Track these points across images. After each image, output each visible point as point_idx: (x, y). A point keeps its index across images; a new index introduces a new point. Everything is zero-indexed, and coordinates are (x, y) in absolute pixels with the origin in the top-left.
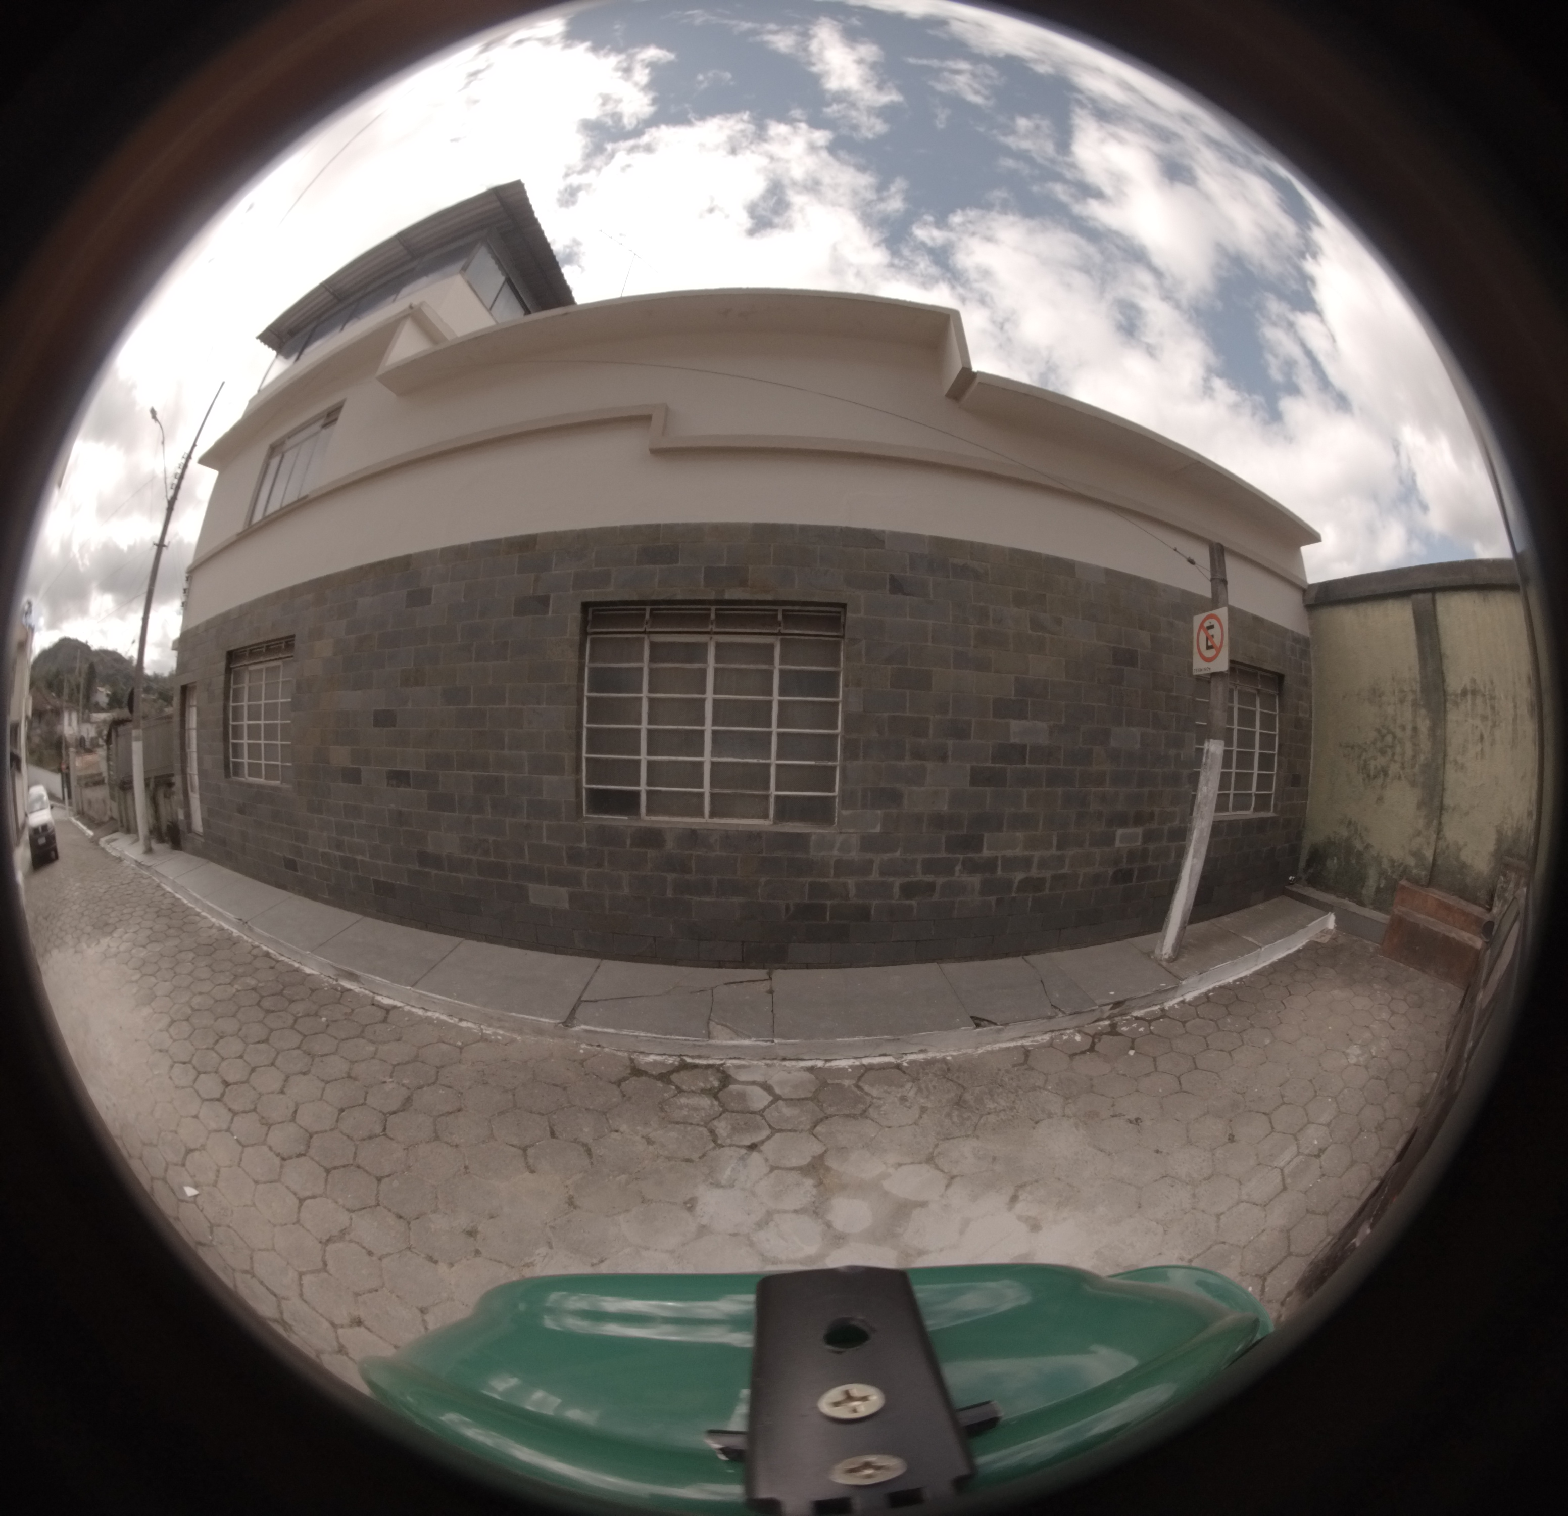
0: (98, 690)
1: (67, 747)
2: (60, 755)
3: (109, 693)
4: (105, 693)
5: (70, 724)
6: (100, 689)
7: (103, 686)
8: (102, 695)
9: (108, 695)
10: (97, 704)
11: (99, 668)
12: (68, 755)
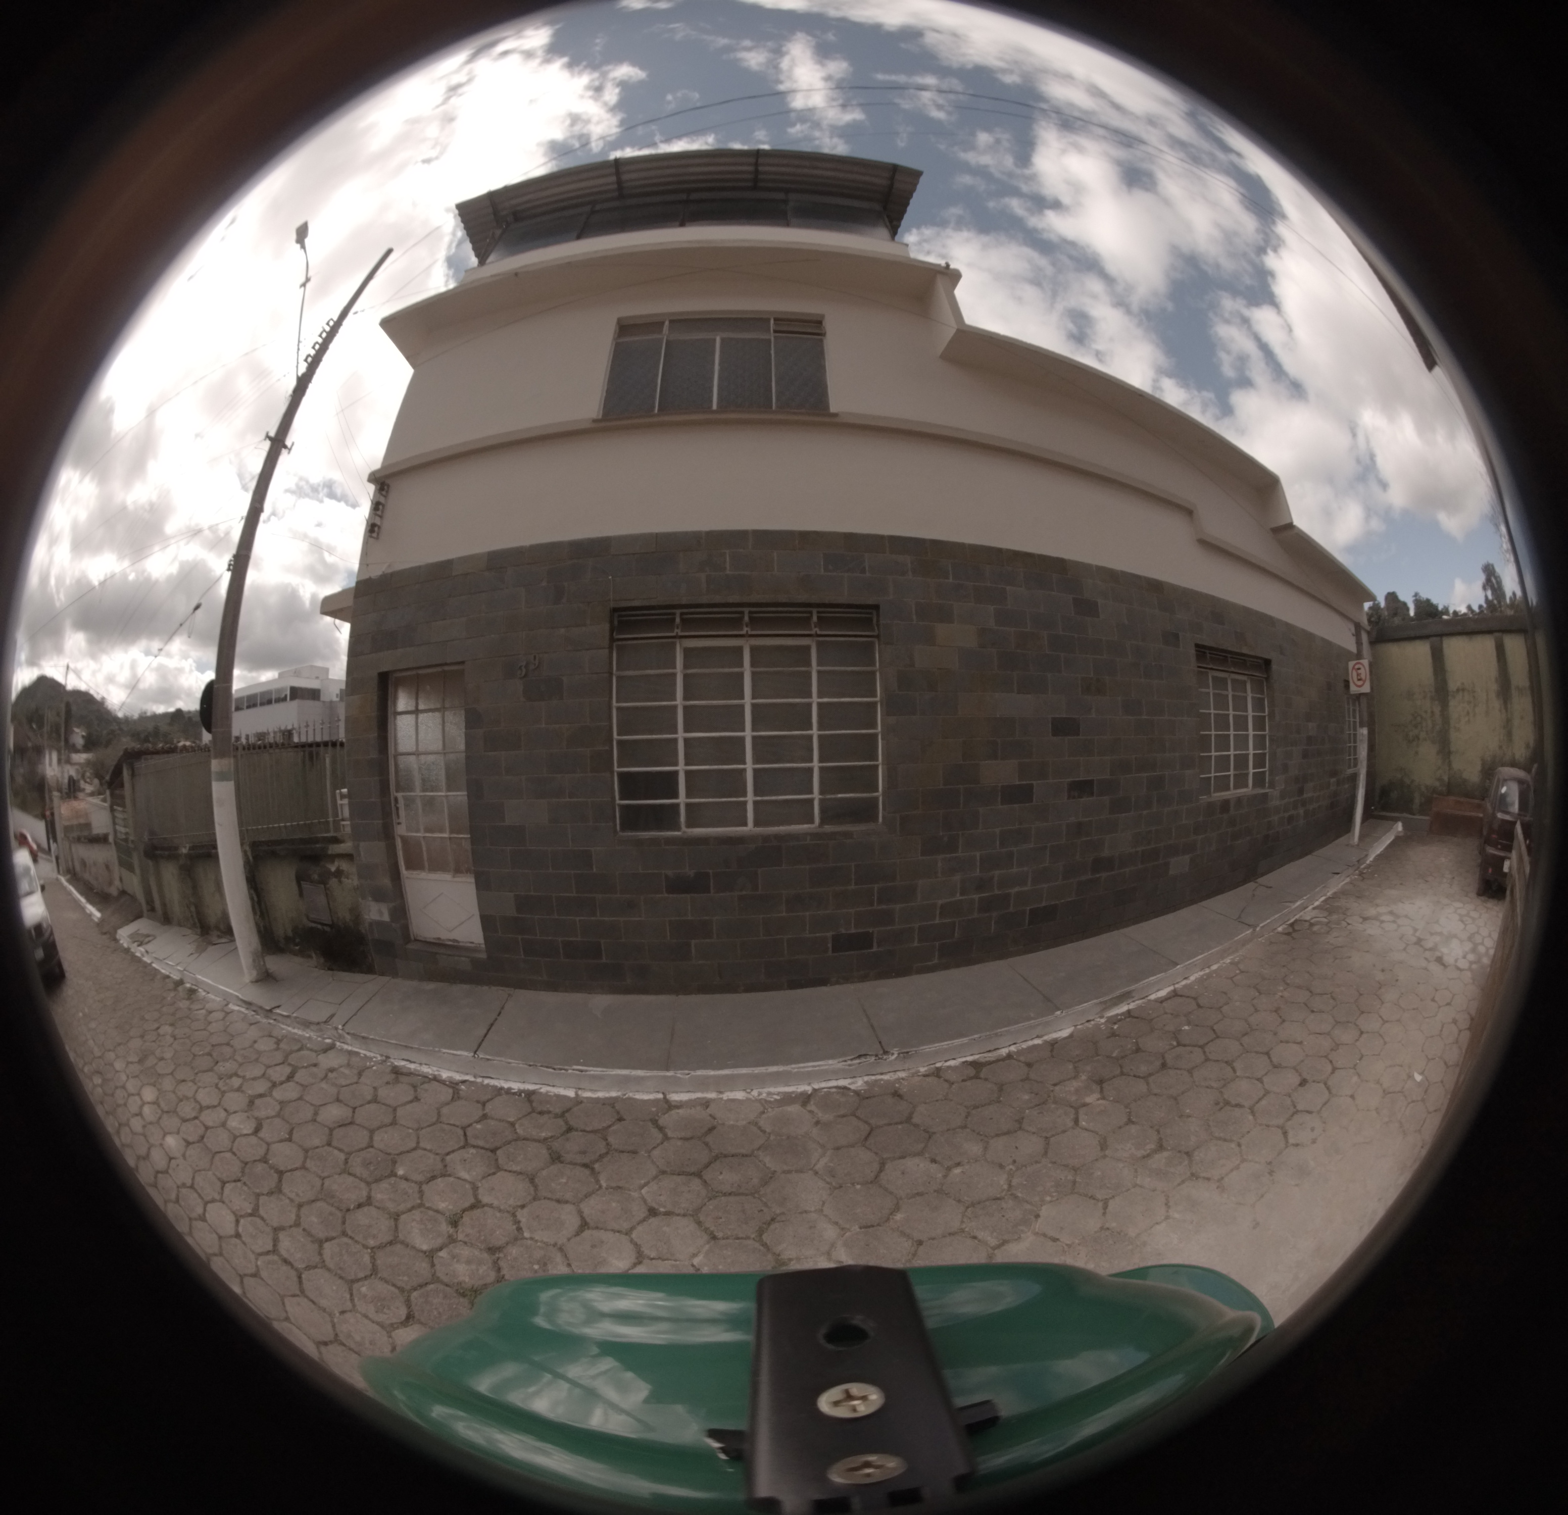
0: (73, 731)
1: (50, 791)
2: (43, 798)
3: (84, 734)
4: (80, 734)
5: (50, 765)
6: (76, 730)
7: (78, 727)
8: (78, 736)
9: (83, 737)
10: (74, 746)
11: (74, 708)
12: (51, 800)
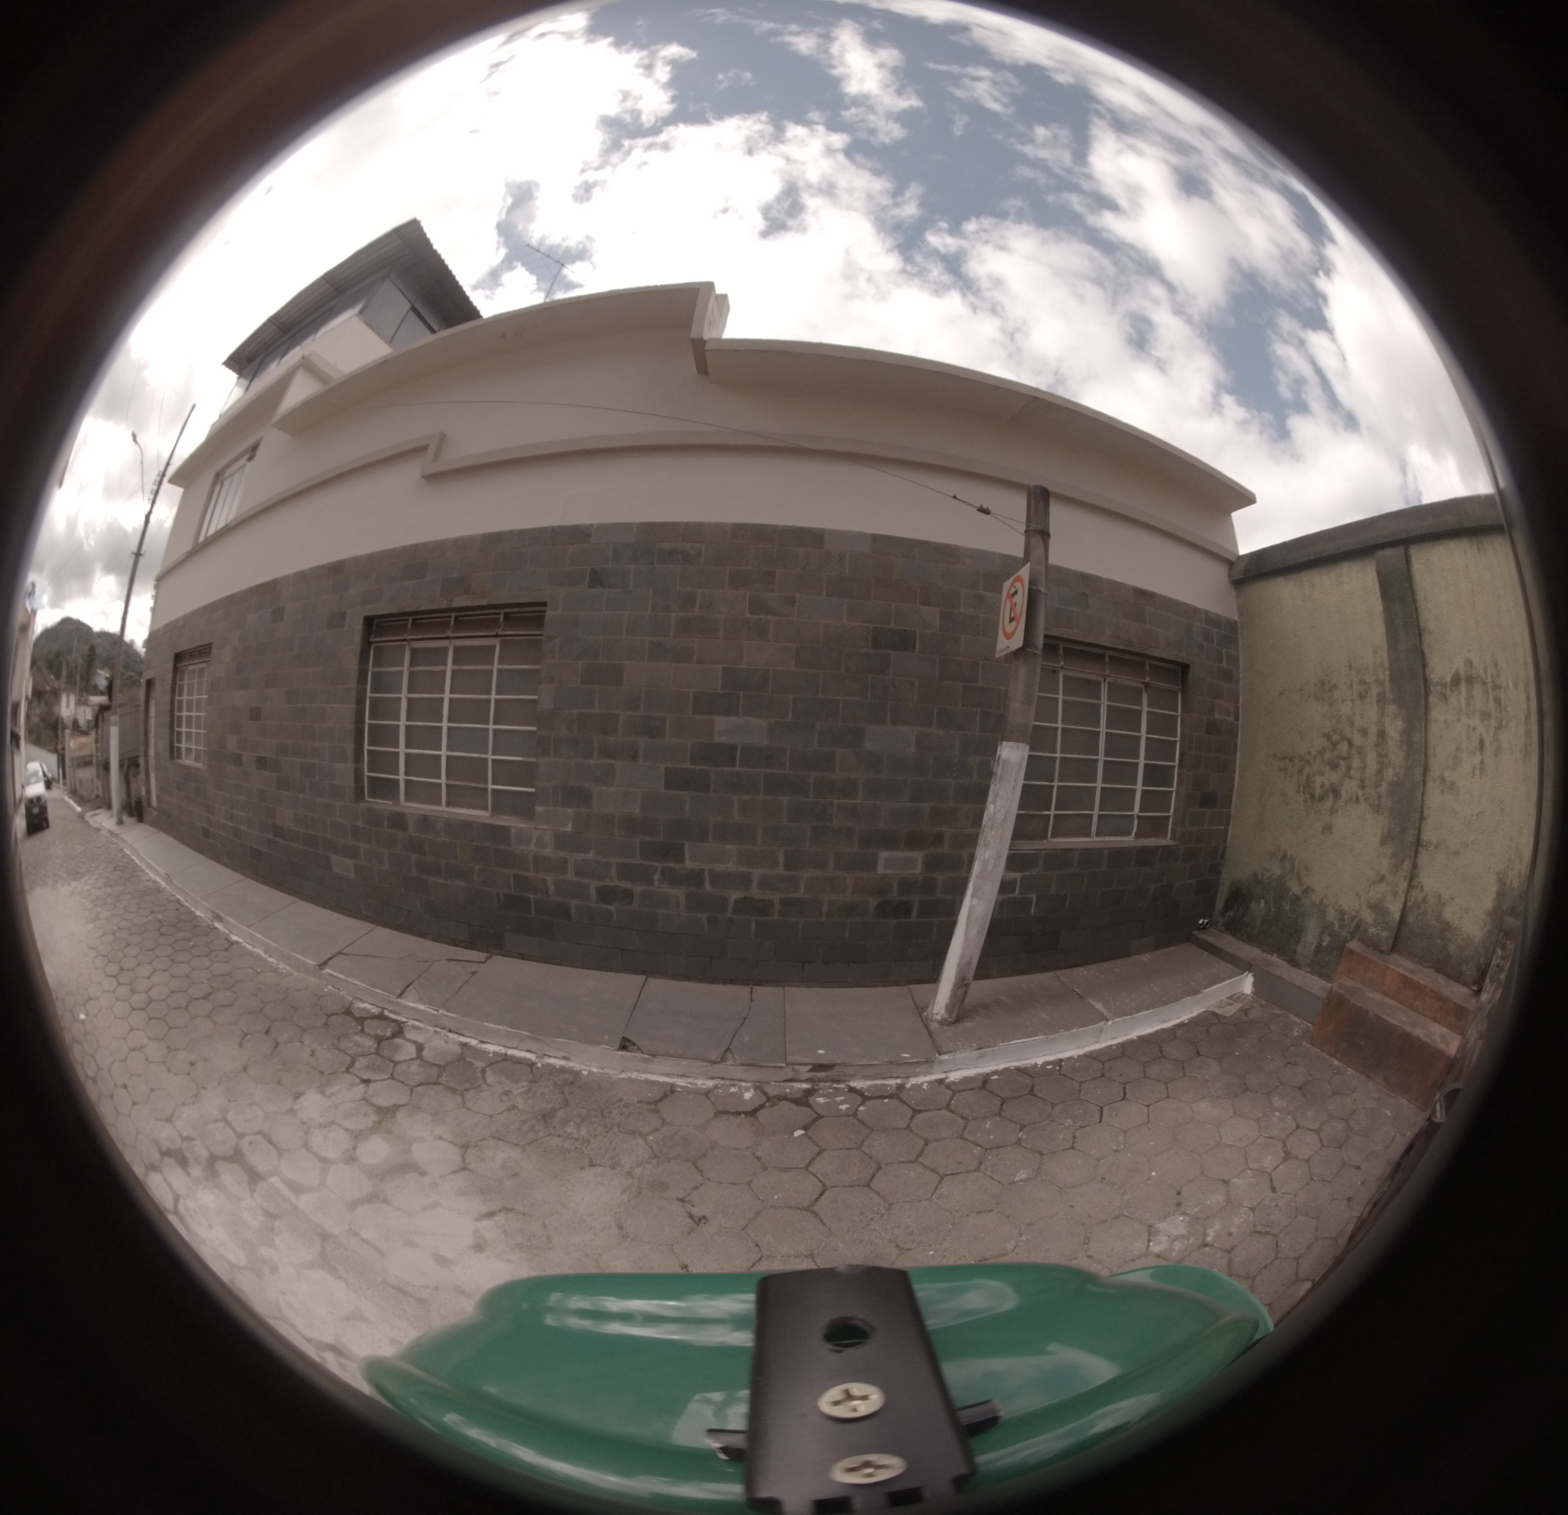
0: (96, 672)
1: (64, 728)
2: (56, 736)
3: (108, 675)
4: (104, 676)
5: (68, 706)
6: (100, 671)
7: (102, 669)
8: (101, 678)
9: (106, 678)
10: (95, 687)
11: (99, 651)
12: (64, 736)
